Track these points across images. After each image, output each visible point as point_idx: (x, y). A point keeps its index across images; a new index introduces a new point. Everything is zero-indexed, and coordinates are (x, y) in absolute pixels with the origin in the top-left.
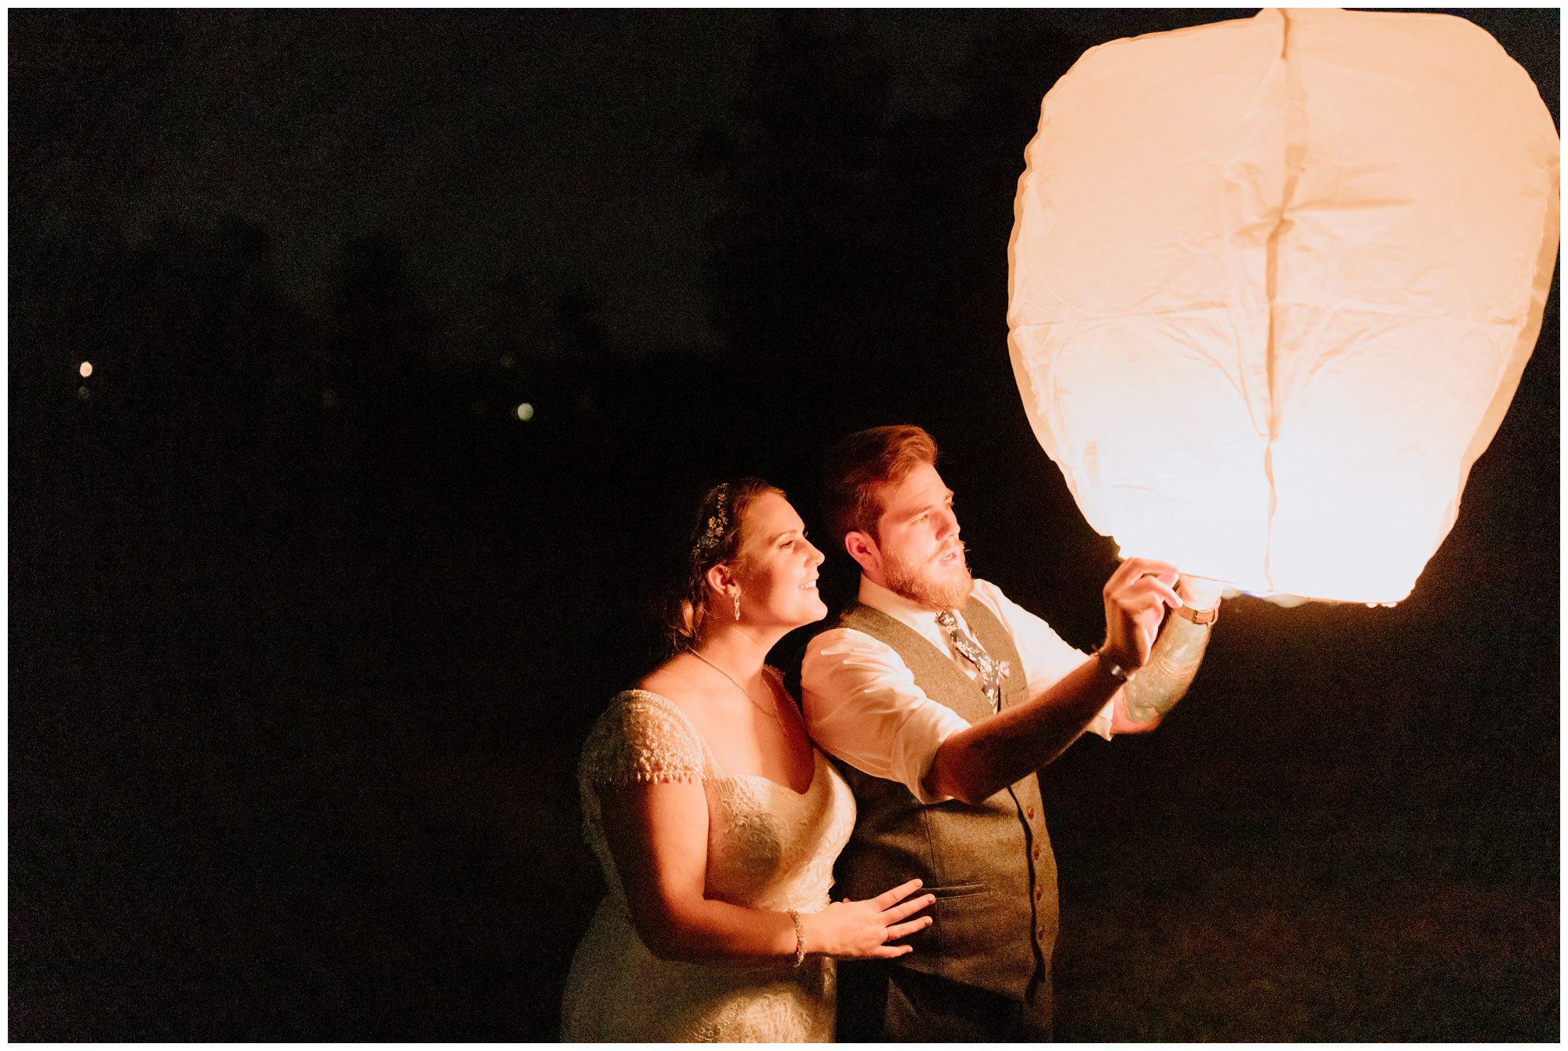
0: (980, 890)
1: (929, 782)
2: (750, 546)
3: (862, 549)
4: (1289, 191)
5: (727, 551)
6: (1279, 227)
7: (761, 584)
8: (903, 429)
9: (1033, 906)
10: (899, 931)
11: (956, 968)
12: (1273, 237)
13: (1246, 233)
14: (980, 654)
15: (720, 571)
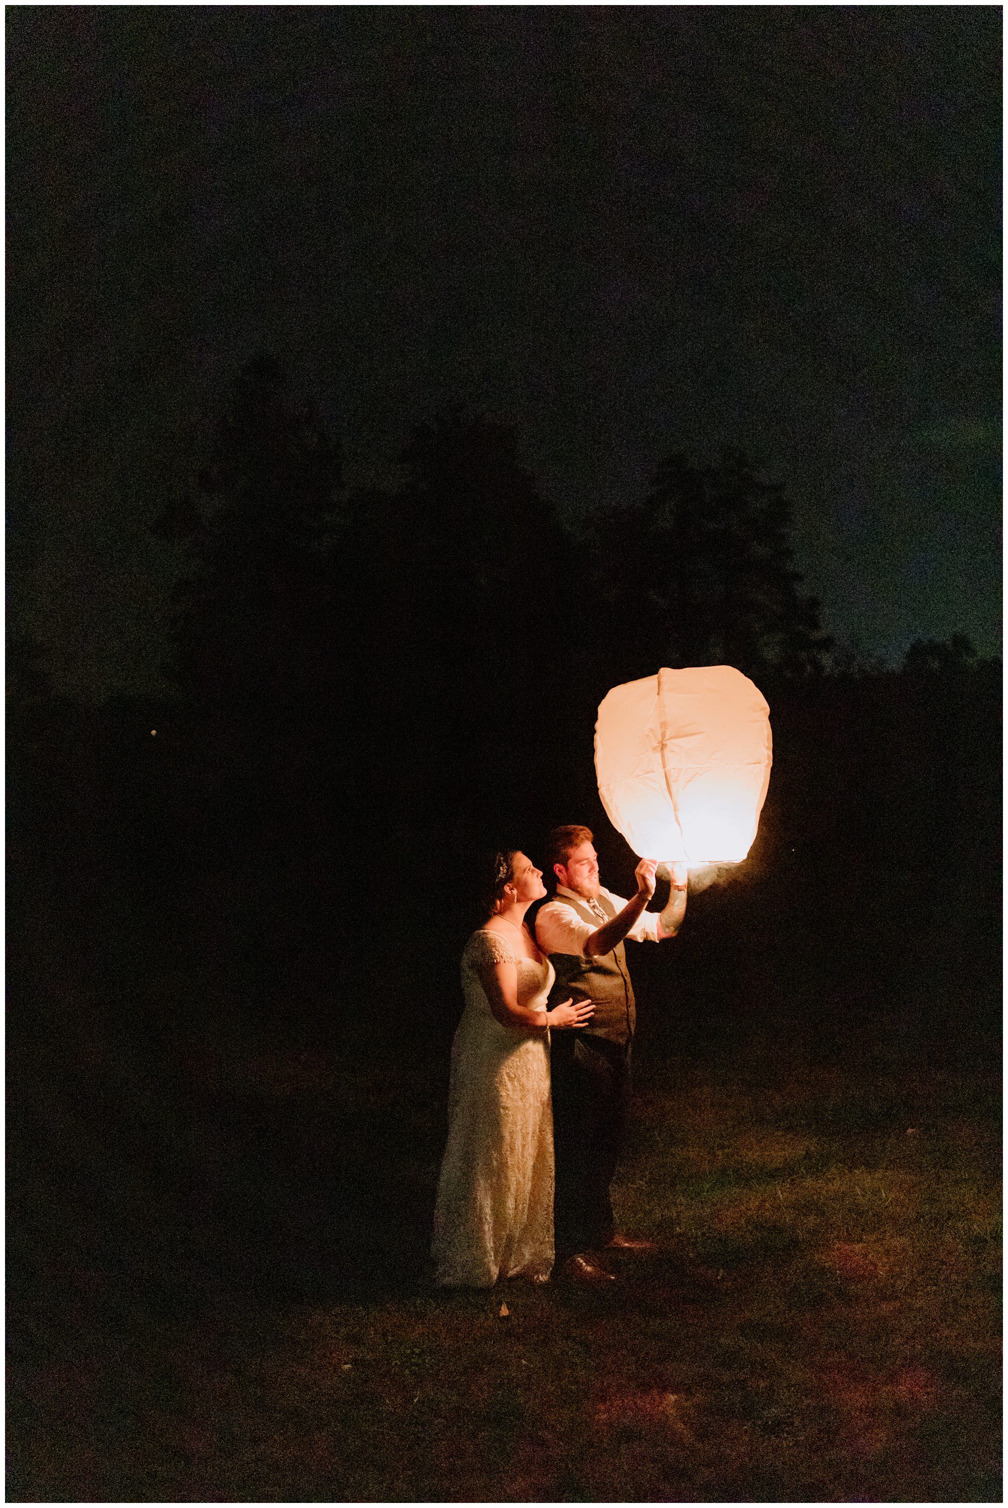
0: (608, 1003)
1: (586, 950)
2: (517, 875)
3: (560, 871)
4: (663, 735)
5: (510, 877)
6: (663, 747)
7: (523, 887)
8: (581, 827)
9: (628, 1010)
10: (581, 1018)
11: (600, 1032)
12: (662, 749)
13: (655, 749)
14: (604, 914)
15: (508, 886)
